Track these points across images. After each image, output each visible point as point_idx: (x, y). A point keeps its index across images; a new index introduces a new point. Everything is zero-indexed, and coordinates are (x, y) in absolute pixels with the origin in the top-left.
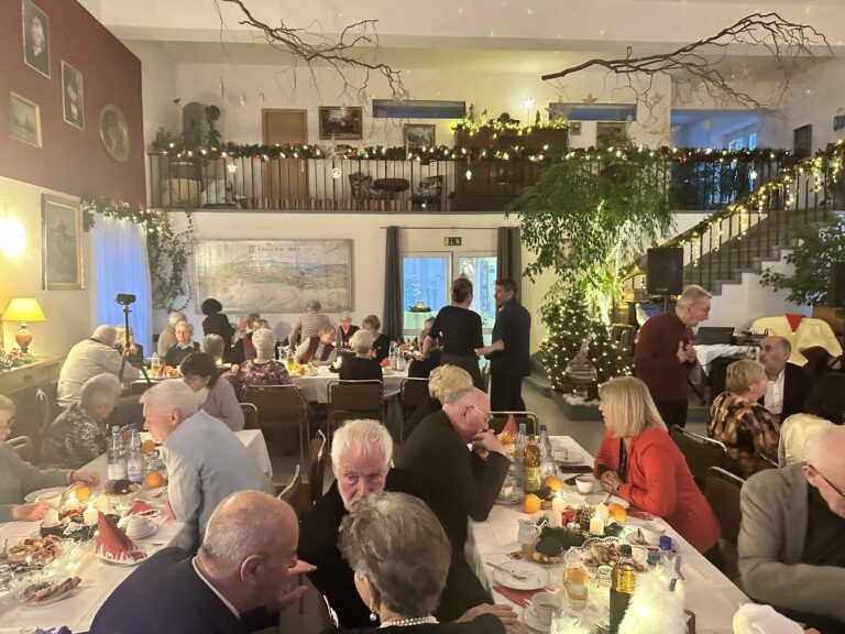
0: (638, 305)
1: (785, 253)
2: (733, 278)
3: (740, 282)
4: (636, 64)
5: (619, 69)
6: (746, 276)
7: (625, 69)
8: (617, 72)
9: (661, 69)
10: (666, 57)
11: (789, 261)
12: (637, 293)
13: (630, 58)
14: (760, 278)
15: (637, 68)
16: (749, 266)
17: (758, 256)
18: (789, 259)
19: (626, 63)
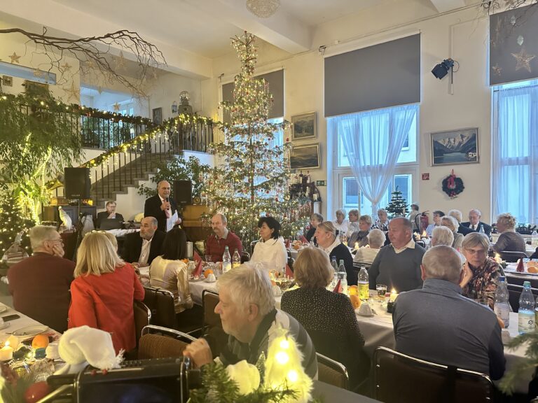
0: (60, 207)
1: (151, 176)
2: (123, 190)
3: (127, 193)
4: (50, 41)
5: (37, 40)
6: (130, 189)
7: (42, 41)
8: (36, 42)
9: (68, 48)
10: (71, 41)
11: (153, 181)
12: (59, 199)
13: (45, 35)
14: (138, 190)
15: (51, 44)
16: (132, 183)
17: (137, 177)
18: (153, 180)
19: (43, 37)
